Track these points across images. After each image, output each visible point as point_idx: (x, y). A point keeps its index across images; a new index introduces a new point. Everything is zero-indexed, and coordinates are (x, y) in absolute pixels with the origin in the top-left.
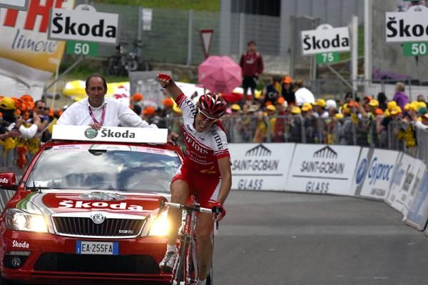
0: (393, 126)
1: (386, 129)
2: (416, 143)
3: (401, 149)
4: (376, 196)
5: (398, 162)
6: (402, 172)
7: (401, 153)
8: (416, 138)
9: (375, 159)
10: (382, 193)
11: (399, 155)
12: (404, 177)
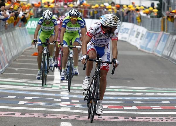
0: (130, 14)
1: (128, 15)
3: (133, 23)
4: (123, 40)
9: (123, 26)
10: (126, 38)
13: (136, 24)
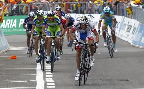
2: (132, 12)
3: (123, 15)
5: (122, 21)
6: (125, 25)
7: (123, 17)
8: (132, 10)
11: (122, 17)
12: (127, 27)
13: (126, 16)
